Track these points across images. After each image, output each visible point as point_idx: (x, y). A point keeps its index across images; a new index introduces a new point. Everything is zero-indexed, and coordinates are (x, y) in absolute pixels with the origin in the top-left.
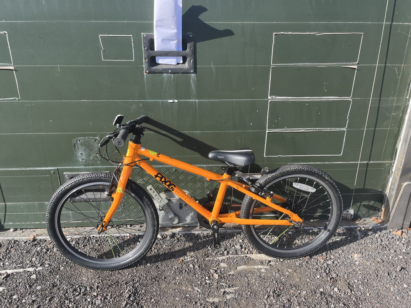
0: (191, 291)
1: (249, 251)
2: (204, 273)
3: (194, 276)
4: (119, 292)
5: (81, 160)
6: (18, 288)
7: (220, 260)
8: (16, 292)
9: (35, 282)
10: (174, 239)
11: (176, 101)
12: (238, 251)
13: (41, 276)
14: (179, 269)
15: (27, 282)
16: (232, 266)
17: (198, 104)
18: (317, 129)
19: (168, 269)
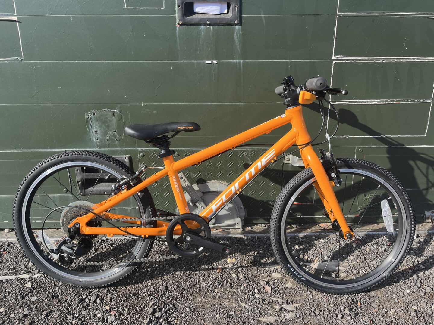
0: (236, 307)
1: (309, 259)
2: (251, 285)
3: (239, 289)
4: (139, 307)
5: (95, 140)
6: (6, 300)
7: (272, 270)
8: (4, 304)
9: (30, 292)
11: (215, 62)
13: (37, 285)
14: (219, 279)
15: (19, 292)
17: (243, 66)
18: (394, 101)
19: (204, 280)
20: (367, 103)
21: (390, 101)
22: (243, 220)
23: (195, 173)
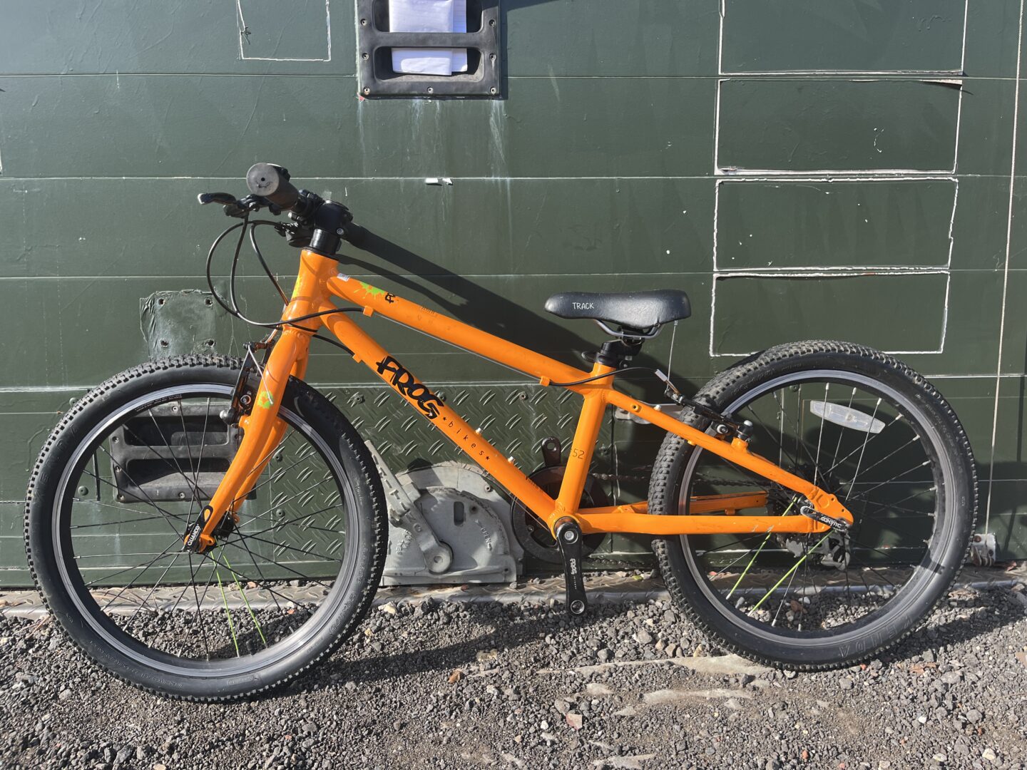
0: (490, 764)
1: (679, 650)
2: (533, 712)
3: (502, 720)
7: (587, 676)
10: (435, 615)
11: (448, 180)
12: (642, 651)
14: (451, 698)
16: (628, 690)
17: (511, 190)
18: (861, 270)
19: (414, 700)
20: (800, 275)
21: (853, 270)
22: (521, 562)
23: (400, 444)
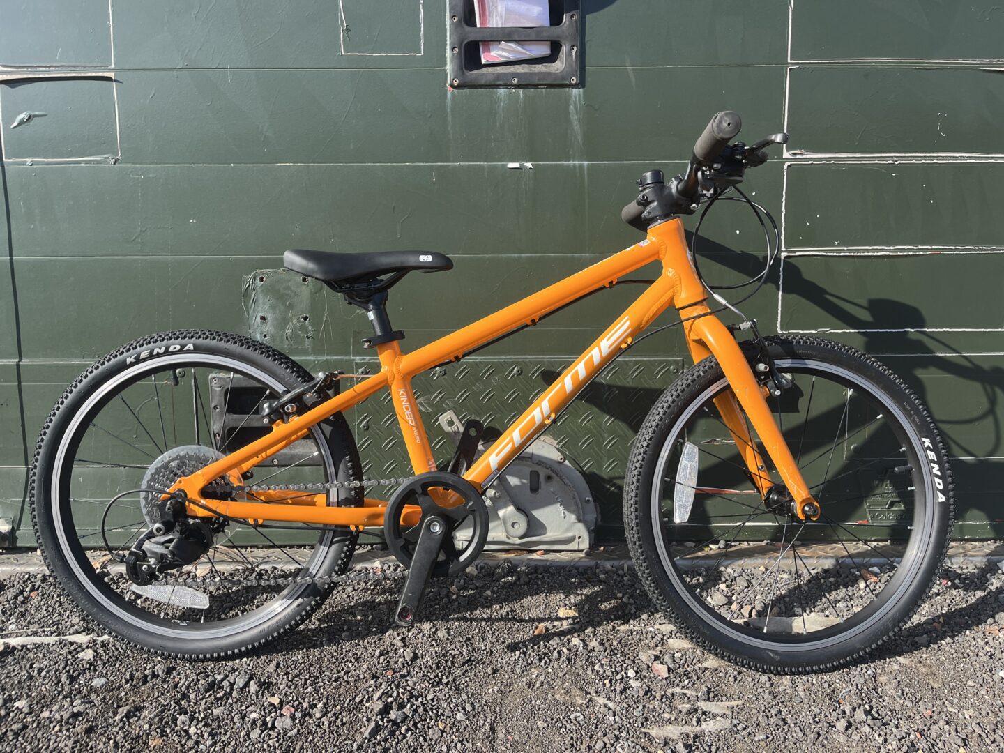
0: (583, 705)
1: (754, 612)
2: (619, 662)
3: (589, 669)
4: (350, 701)
6: (33, 683)
7: (667, 632)
8: (27, 693)
11: (529, 165)
14: (539, 647)
15: (64, 668)
17: (588, 174)
18: (927, 249)
19: (503, 649)
20: (866, 254)
21: (919, 249)
22: (592, 530)
23: (480, 415)
